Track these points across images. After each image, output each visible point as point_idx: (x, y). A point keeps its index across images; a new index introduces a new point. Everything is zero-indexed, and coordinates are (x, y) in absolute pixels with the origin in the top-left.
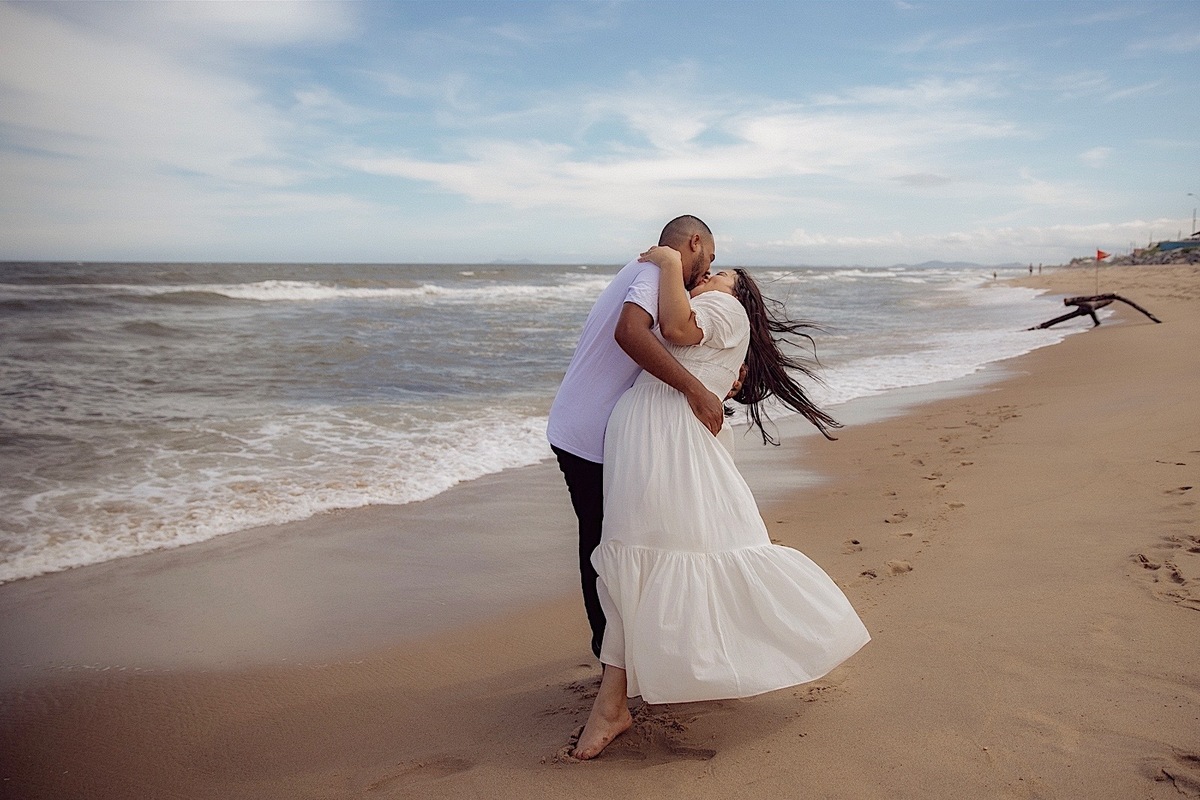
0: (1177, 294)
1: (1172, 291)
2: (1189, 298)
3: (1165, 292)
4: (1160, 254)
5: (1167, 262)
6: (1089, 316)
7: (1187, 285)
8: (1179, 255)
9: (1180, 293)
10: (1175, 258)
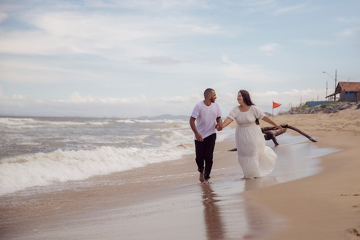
0: (323, 128)
1: (319, 127)
2: (330, 131)
3: (315, 128)
4: (308, 109)
5: (313, 113)
6: (271, 140)
7: (327, 124)
8: (319, 109)
9: (324, 128)
10: (317, 111)
